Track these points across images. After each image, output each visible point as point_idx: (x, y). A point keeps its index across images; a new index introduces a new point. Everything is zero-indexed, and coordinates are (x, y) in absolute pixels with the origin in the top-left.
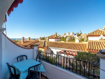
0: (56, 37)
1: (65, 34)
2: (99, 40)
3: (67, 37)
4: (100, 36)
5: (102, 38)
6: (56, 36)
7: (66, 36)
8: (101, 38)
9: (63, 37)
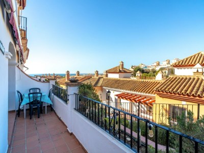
0: (121, 69)
1: (159, 64)
2: (192, 74)
3: (162, 69)
4: (194, 67)
5: (198, 71)
6: (123, 68)
7: (160, 67)
8: (195, 71)
9: (152, 70)
